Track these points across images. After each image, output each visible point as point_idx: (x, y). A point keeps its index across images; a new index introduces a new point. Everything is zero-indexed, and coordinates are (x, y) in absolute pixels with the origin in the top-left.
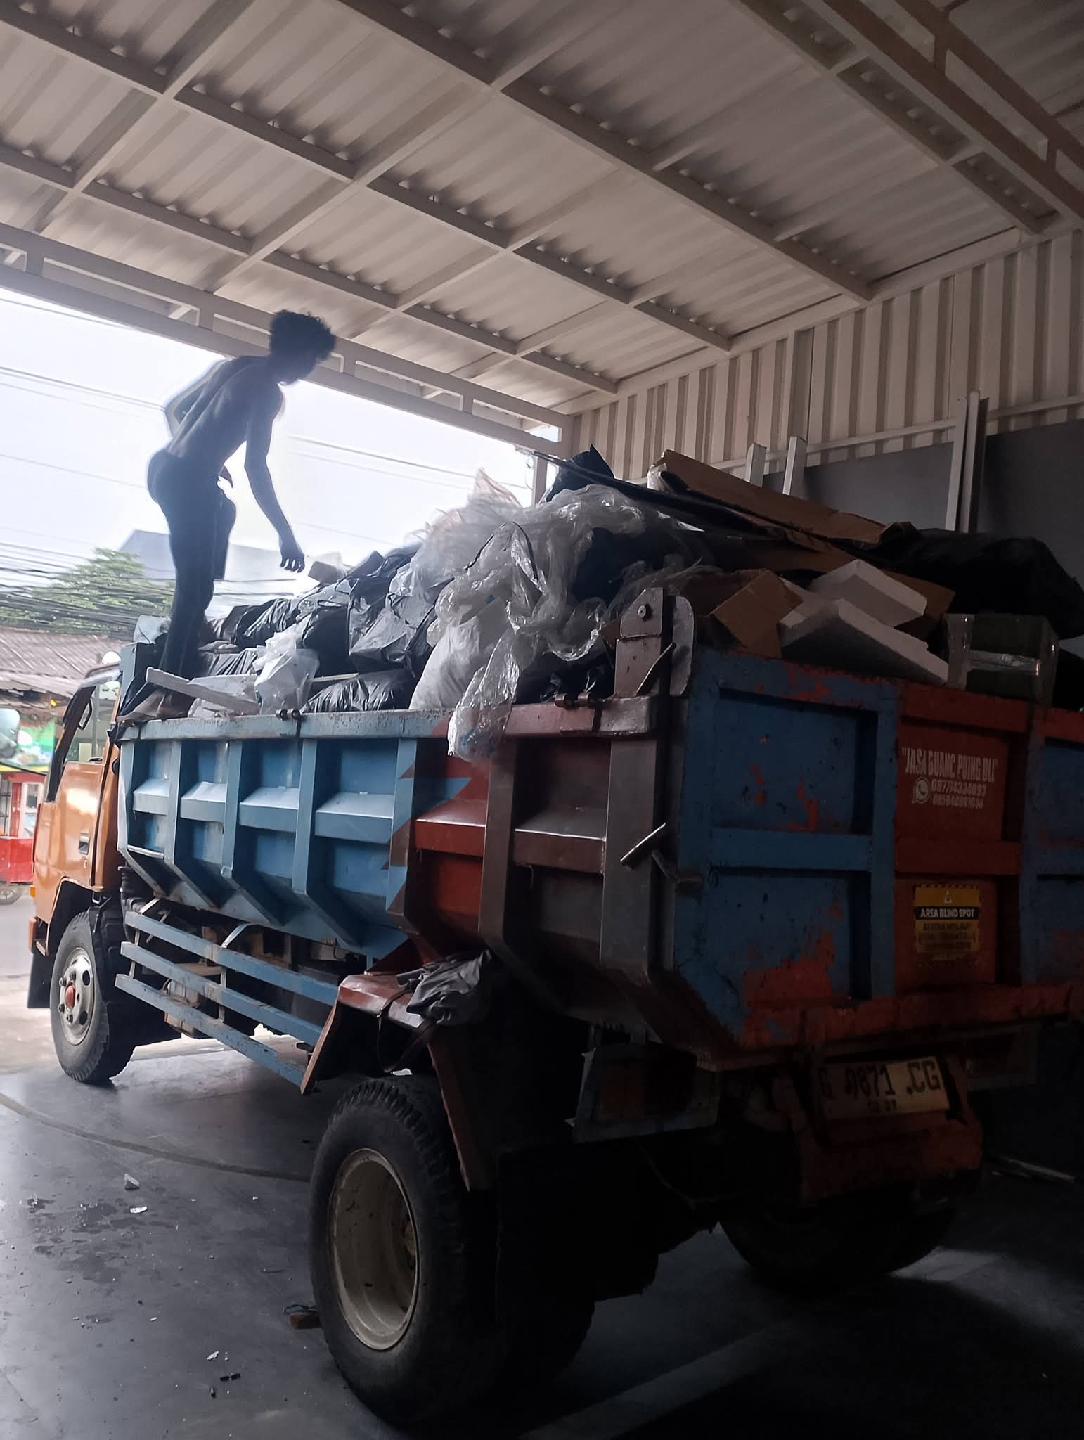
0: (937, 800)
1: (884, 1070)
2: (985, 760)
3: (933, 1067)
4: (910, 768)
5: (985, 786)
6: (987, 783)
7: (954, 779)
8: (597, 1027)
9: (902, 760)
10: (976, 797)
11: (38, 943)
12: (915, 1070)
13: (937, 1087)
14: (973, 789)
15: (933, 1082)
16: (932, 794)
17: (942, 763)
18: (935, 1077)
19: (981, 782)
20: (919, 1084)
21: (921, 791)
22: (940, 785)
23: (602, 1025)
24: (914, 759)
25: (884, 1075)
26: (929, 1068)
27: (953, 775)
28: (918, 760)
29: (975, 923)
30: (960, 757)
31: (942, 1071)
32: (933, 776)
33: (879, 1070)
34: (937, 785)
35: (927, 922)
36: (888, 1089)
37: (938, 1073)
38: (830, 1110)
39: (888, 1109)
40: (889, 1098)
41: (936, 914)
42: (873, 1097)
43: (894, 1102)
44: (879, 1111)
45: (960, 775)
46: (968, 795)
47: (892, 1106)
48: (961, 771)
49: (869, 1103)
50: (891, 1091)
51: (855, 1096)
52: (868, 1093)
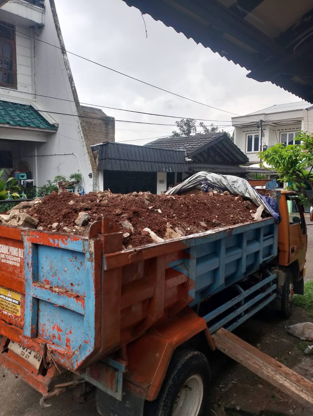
0: (3, 261)
2: (19, 249)
5: (19, 258)
7: (8, 255)
10: (17, 262)
14: (15, 259)
16: (1, 258)
17: (4, 249)
22: (4, 256)
27: (8, 253)
29: (18, 306)
30: (10, 247)
32: (2, 253)
38: (11, 346)
39: (26, 357)
40: (29, 355)
41: (5, 298)
42: (24, 351)
43: (29, 356)
44: (23, 355)
45: (11, 253)
46: (13, 261)
47: (28, 357)
48: (11, 252)
49: (22, 352)
50: (30, 353)
51: (20, 347)
52: (24, 349)
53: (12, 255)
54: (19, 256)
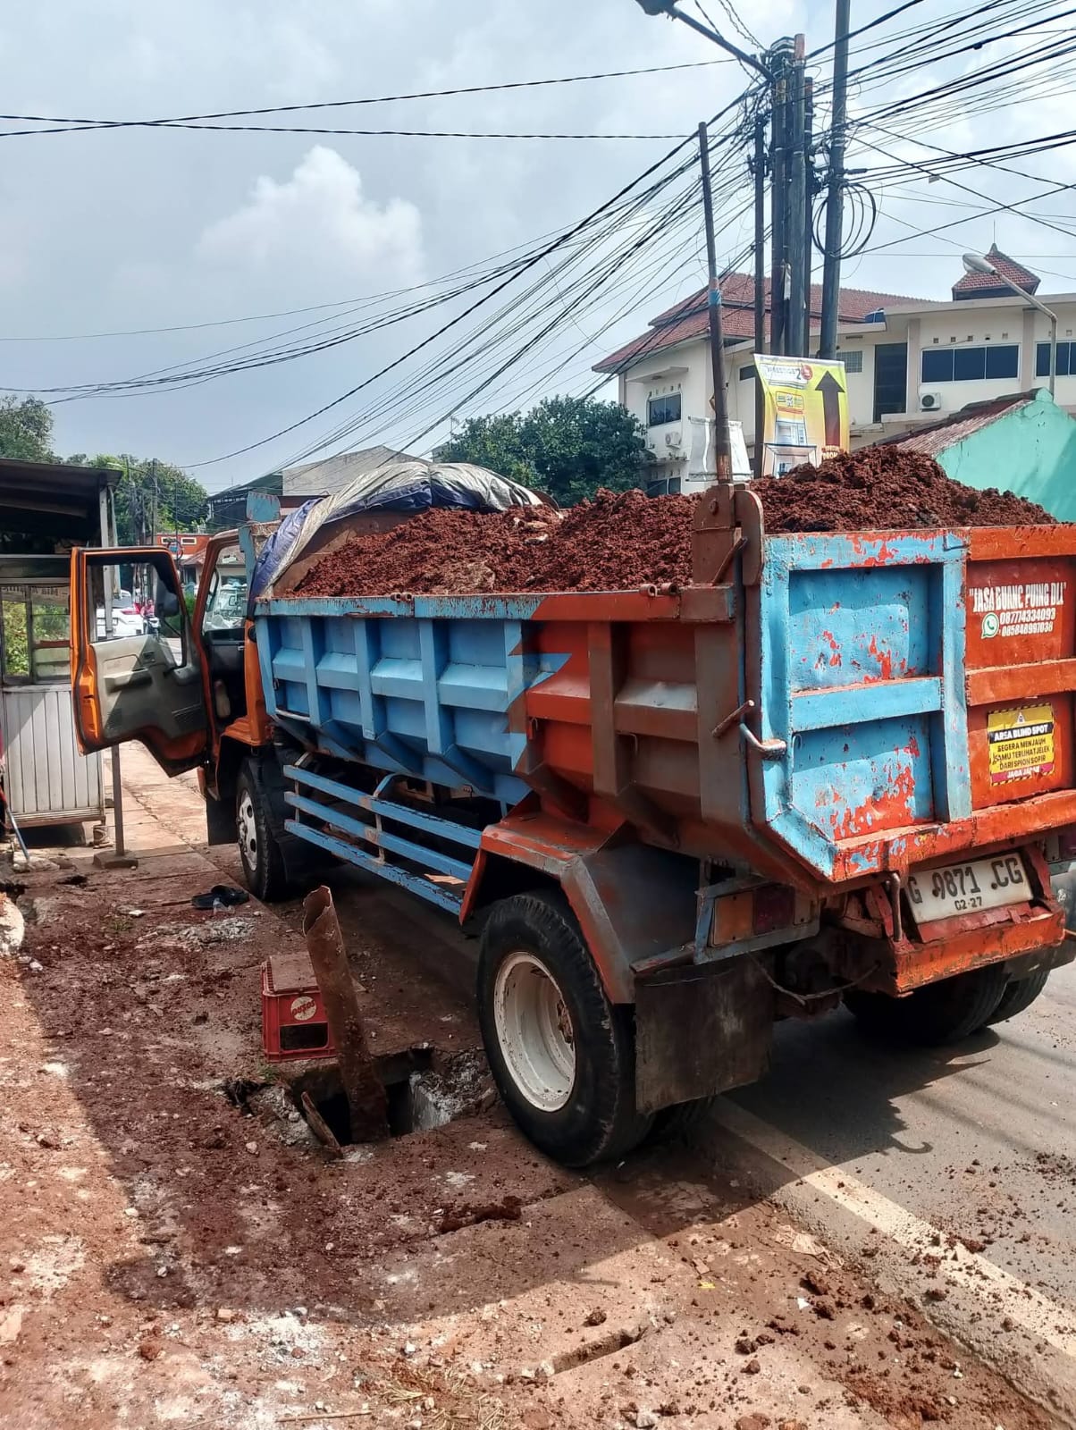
0: (1006, 632)
1: (969, 871)
2: (1053, 584)
3: (1016, 864)
4: (979, 607)
5: (1054, 609)
6: (1055, 606)
7: (1022, 609)
8: (706, 863)
9: (969, 603)
10: (1045, 621)
11: (209, 790)
12: (998, 867)
13: (1020, 880)
14: (1041, 615)
15: (1016, 877)
16: (1001, 627)
17: (1008, 598)
18: (1017, 872)
19: (1050, 606)
20: (1003, 880)
21: (989, 628)
22: (1008, 617)
23: (710, 861)
24: (983, 600)
25: (970, 877)
26: (1011, 864)
27: (1021, 606)
28: (986, 598)
29: (1048, 737)
30: (1027, 586)
31: (1024, 866)
32: (1002, 611)
33: (964, 871)
34: (1005, 618)
35: (1001, 744)
36: (973, 887)
37: (1020, 867)
38: (920, 914)
39: (974, 906)
40: (975, 895)
41: (1010, 736)
42: (960, 896)
43: (979, 898)
44: (965, 908)
45: (1029, 604)
46: (1036, 621)
47: (977, 902)
48: (1029, 600)
49: (956, 902)
50: (976, 890)
51: (943, 897)
52: (954, 894)
53: (1032, 605)
54: (1053, 604)
